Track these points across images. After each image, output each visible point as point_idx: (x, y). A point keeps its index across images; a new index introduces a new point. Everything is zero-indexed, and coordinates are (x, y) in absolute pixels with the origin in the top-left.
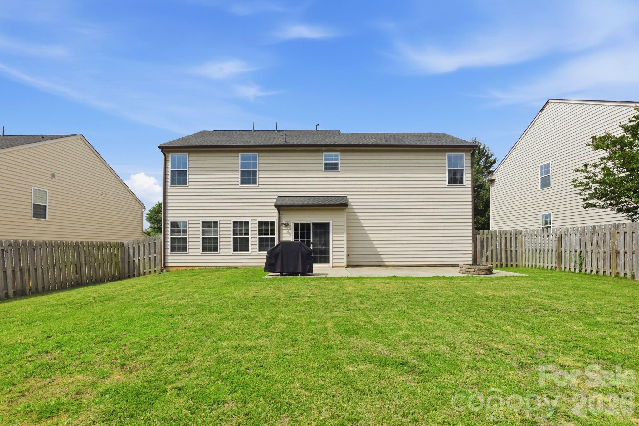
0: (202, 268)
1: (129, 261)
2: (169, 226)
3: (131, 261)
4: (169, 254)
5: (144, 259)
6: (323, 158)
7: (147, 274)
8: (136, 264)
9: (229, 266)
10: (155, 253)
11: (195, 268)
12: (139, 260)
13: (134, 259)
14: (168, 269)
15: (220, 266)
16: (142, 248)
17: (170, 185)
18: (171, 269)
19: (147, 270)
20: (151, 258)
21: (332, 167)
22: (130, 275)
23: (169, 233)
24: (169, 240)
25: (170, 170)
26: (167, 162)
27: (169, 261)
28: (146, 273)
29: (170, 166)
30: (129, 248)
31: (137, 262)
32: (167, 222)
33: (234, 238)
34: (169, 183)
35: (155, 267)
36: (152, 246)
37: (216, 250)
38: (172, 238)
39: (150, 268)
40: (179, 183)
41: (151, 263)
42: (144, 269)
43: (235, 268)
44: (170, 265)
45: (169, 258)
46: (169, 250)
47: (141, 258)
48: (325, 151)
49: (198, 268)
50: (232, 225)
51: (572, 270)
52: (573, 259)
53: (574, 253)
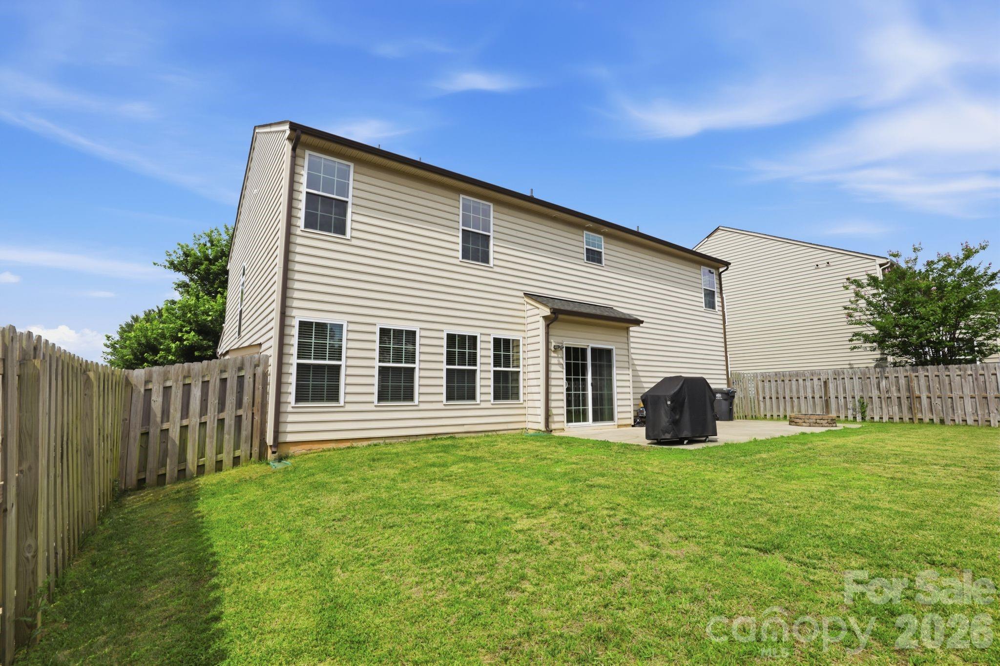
0: (375, 442)
1: (146, 434)
2: (295, 331)
3: (154, 432)
4: (290, 409)
5: (203, 424)
6: (585, 240)
7: (209, 473)
8: (174, 442)
9: (436, 434)
10: (239, 405)
11: (360, 444)
12: (184, 428)
13: (165, 426)
14: (283, 450)
15: (417, 436)
16: (196, 393)
17: (302, 228)
18: (292, 450)
19: (209, 459)
20: (227, 422)
21: (594, 257)
22: (144, 479)
23: (294, 350)
24: (293, 370)
25: (303, 189)
26: (298, 169)
27: (290, 428)
28: (207, 468)
29: (304, 180)
30: (148, 391)
31: (175, 434)
32: (288, 321)
33: (448, 370)
34: (301, 223)
35: (237, 446)
36: (232, 385)
37: (409, 397)
38: (299, 366)
39: (219, 451)
40: (325, 226)
41: (226, 437)
42: (202, 454)
43: (451, 437)
44: (290, 438)
45: (291, 418)
46: (292, 398)
47: (193, 421)
48: (589, 229)
49: (365, 443)
50: (444, 342)
51: (849, 419)
52: (850, 406)
53: (851, 399)
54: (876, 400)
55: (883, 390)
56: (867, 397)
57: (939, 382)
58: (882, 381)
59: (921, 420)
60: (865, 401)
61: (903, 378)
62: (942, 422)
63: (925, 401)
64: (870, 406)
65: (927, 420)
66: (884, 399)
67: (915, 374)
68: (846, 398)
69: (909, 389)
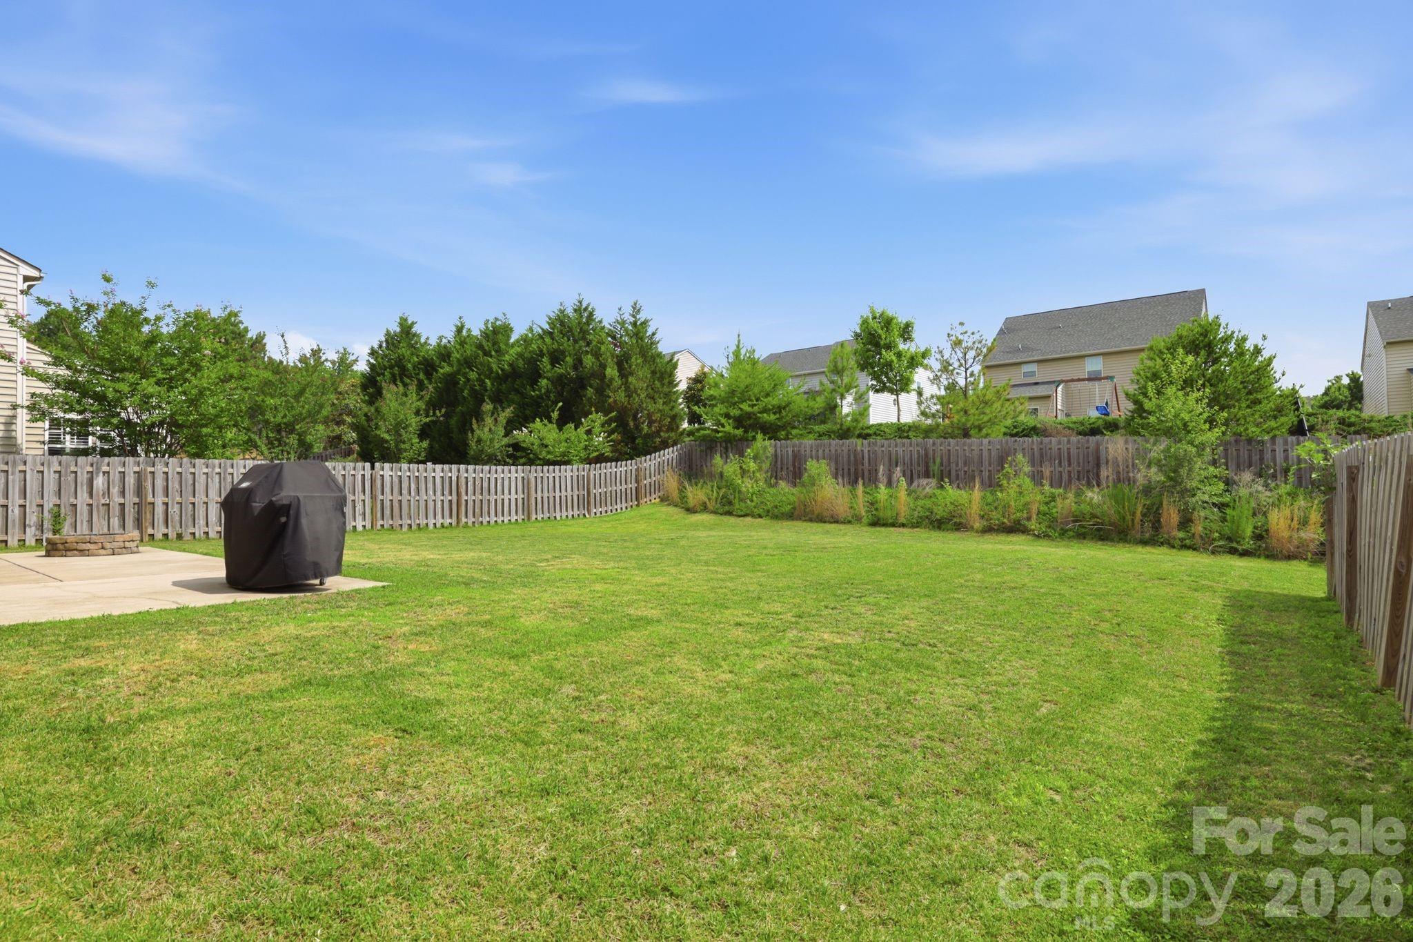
51: (27, 543)
52: (32, 519)
53: (35, 508)
54: (83, 511)
55: (98, 492)
56: (67, 505)
57: (181, 482)
58: (97, 476)
59: (152, 536)
60: (63, 511)
61: (132, 475)
62: (179, 536)
63: (159, 509)
64: (69, 520)
65: (159, 536)
66: (98, 506)
67: (150, 469)
68: (24, 506)
69: (139, 491)
